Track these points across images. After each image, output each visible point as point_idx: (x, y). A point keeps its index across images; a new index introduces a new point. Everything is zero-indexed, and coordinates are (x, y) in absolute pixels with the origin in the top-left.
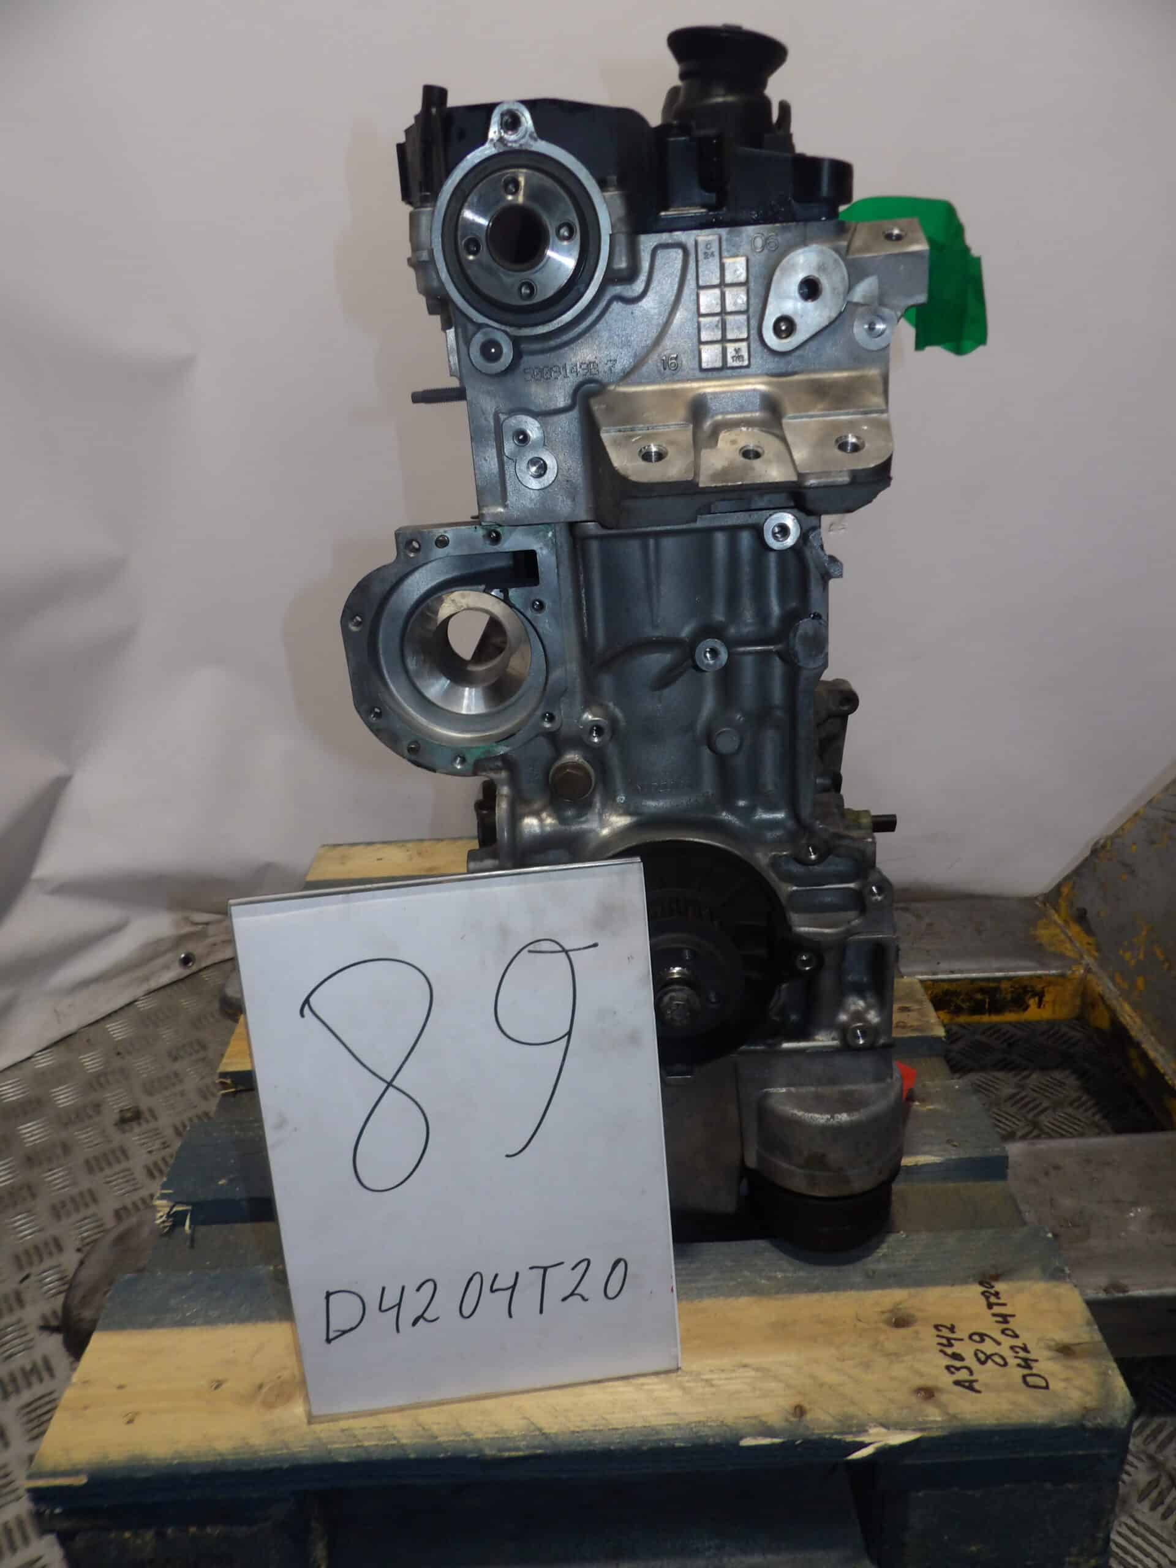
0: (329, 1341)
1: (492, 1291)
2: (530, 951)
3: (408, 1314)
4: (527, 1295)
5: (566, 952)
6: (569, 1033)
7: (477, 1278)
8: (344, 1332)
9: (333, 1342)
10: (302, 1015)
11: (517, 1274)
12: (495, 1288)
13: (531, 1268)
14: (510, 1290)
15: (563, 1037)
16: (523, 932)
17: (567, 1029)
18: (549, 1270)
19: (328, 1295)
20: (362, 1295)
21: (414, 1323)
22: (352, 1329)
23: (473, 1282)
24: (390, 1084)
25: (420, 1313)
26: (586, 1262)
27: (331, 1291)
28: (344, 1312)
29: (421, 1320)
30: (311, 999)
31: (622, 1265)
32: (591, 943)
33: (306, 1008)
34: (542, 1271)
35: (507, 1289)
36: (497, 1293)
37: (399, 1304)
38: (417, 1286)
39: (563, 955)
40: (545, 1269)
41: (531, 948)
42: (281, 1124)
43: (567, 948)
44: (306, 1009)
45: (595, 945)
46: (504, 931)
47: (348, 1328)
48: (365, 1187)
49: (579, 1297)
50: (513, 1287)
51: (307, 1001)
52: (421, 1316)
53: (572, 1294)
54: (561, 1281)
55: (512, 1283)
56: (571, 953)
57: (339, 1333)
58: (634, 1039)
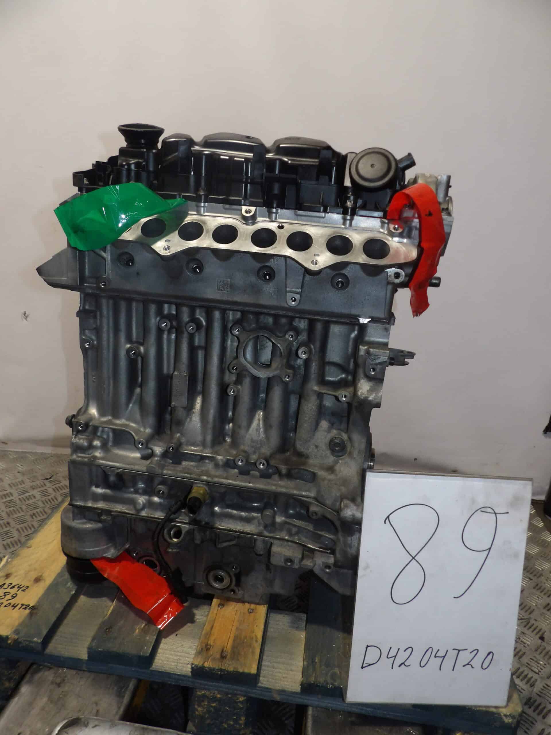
0: (362, 668)
1: (435, 657)
2: (481, 511)
3: (398, 661)
4: (448, 662)
5: (495, 513)
6: (490, 549)
7: (430, 650)
8: (370, 665)
9: (364, 668)
10: (385, 523)
11: (447, 651)
12: (437, 656)
13: (454, 649)
14: (442, 658)
15: (487, 549)
16: (481, 502)
17: (489, 547)
18: (461, 652)
19: (368, 646)
20: (381, 649)
21: (400, 666)
22: (373, 664)
23: (428, 651)
24: (413, 558)
25: (403, 662)
26: (476, 651)
27: (369, 645)
28: (372, 656)
29: (403, 665)
30: (390, 517)
31: (491, 654)
32: (506, 512)
33: (387, 519)
34: (457, 651)
35: (441, 657)
36: (437, 658)
37: (395, 656)
38: (405, 649)
39: (494, 515)
40: (459, 651)
41: (482, 510)
42: (367, 567)
43: (496, 512)
44: (387, 521)
45: (508, 513)
46: (473, 501)
47: (372, 663)
48: (394, 601)
49: (470, 666)
50: (444, 657)
51: (388, 517)
52: (403, 663)
53: (468, 664)
54: (465, 657)
55: (444, 655)
56: (497, 515)
57: (368, 665)
58: (516, 556)
